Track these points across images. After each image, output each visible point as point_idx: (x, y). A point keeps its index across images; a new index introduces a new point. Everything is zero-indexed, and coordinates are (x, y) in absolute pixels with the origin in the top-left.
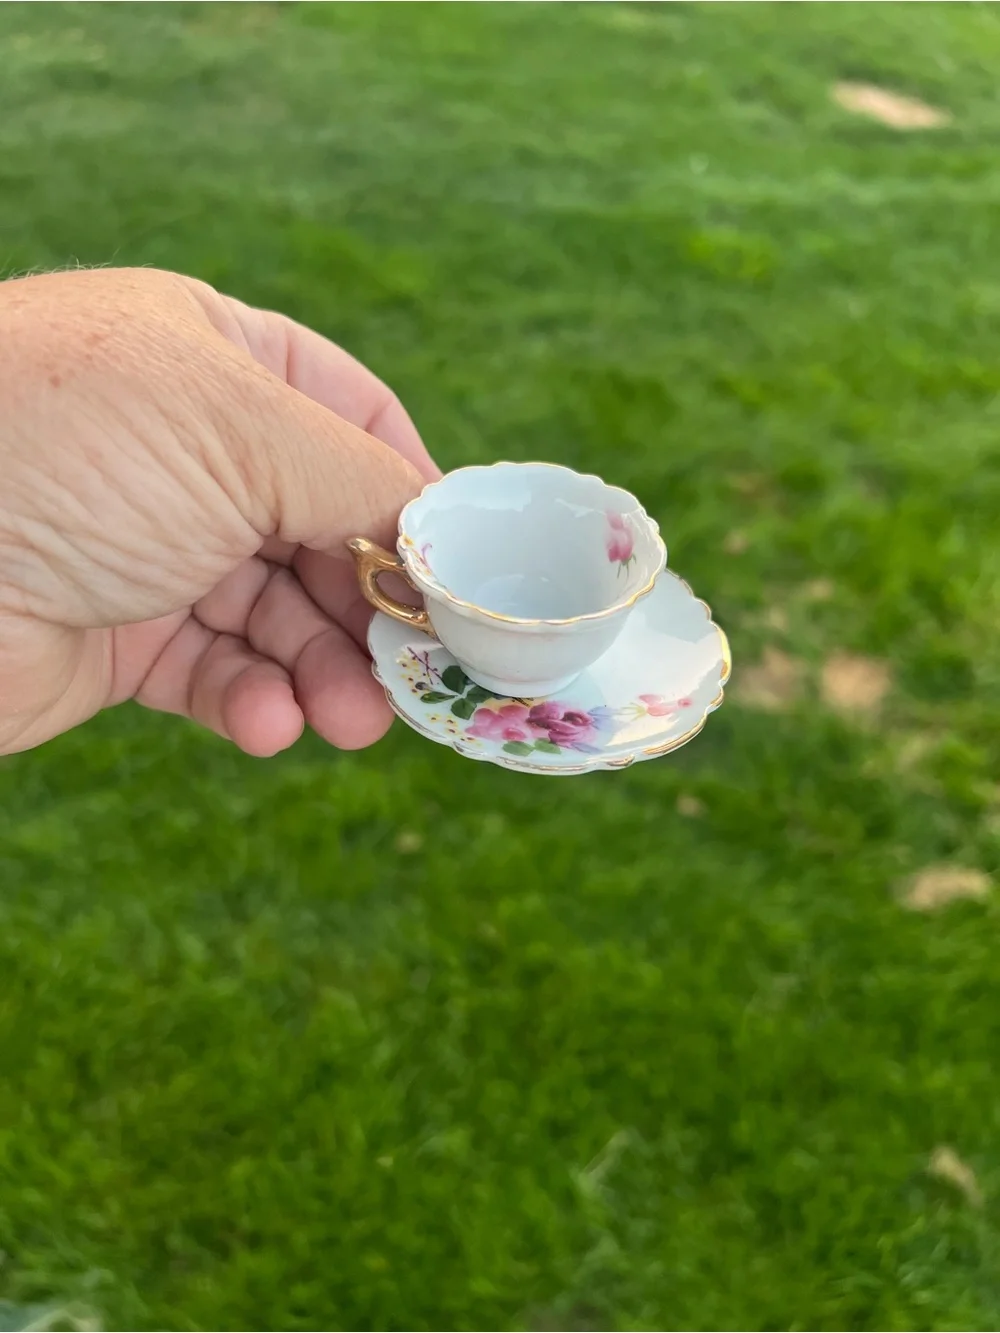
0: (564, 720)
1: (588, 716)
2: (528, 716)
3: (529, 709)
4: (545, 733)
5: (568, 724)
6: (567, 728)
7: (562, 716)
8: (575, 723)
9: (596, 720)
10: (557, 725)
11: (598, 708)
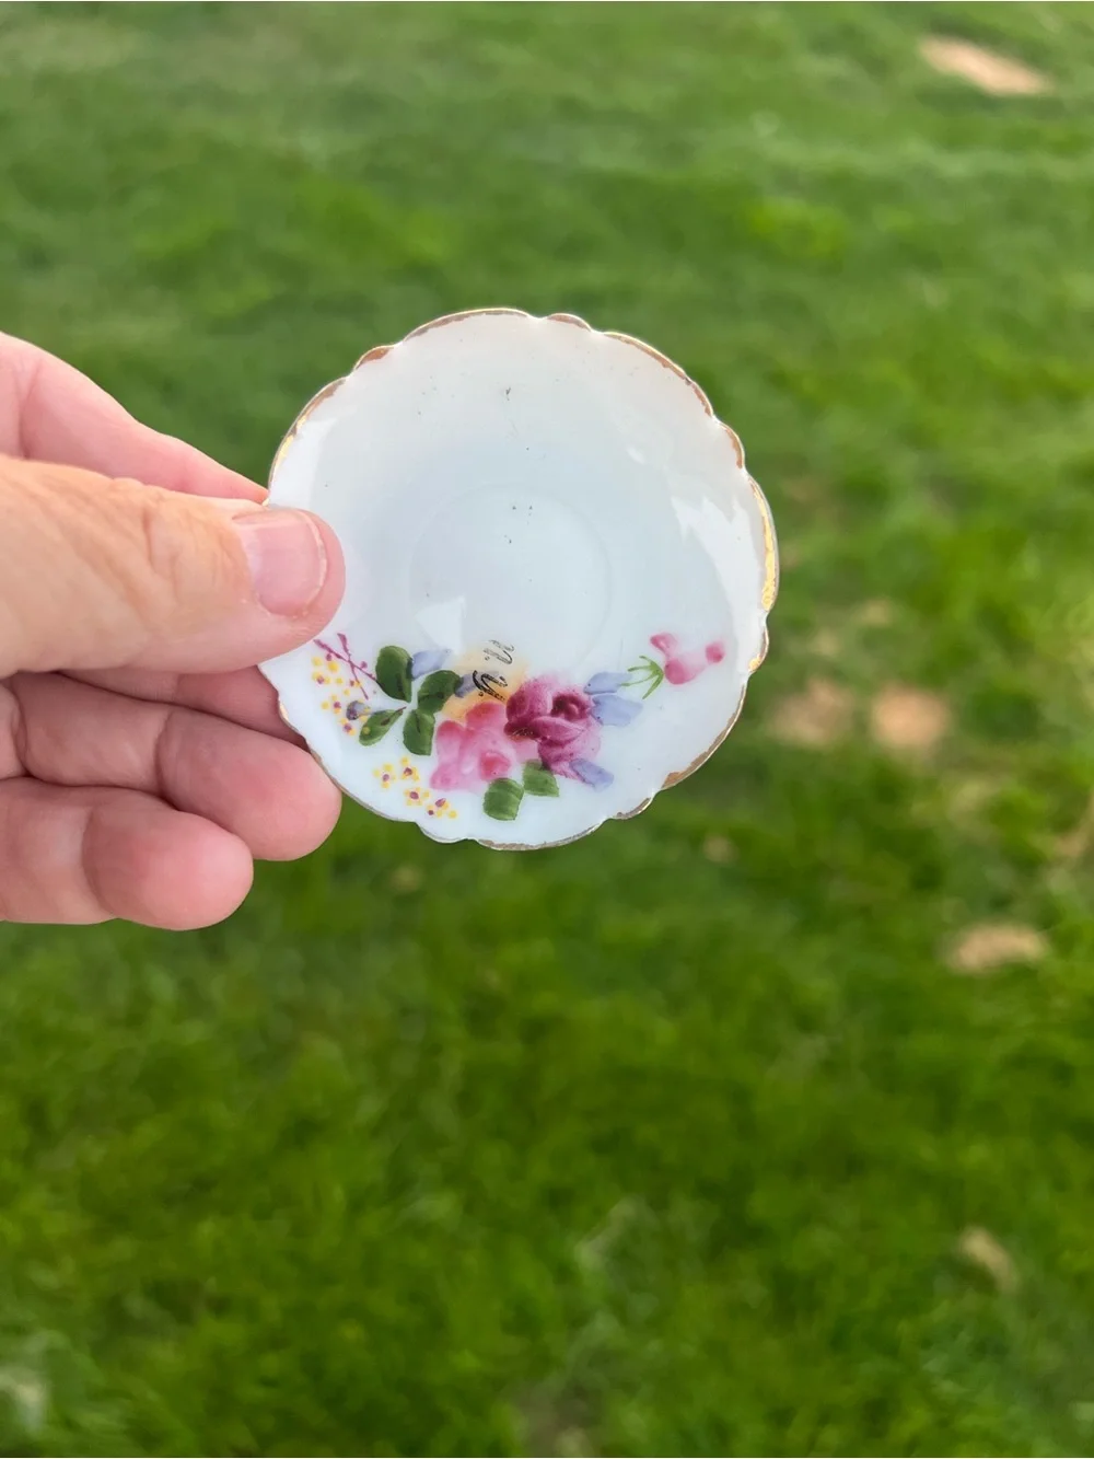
0: (555, 713)
1: (584, 697)
2: (504, 720)
3: (504, 706)
4: (532, 747)
5: (560, 720)
6: (558, 728)
7: (550, 706)
8: (570, 716)
9: (597, 702)
10: (546, 726)
11: (596, 678)
